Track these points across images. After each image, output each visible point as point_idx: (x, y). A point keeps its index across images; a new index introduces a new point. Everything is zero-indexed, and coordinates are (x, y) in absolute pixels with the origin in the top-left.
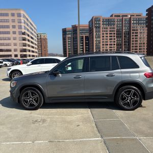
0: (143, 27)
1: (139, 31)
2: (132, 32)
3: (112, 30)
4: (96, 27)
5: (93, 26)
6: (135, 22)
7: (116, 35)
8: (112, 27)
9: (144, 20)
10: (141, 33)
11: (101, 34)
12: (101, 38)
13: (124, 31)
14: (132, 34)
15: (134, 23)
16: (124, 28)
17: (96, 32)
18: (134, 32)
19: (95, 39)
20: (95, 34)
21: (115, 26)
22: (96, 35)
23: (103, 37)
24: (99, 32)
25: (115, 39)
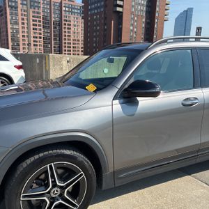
0: (77, 18)
1: (72, 23)
2: (63, 22)
3: (36, 15)
4: (11, 7)
5: (5, 4)
6: (67, 9)
7: (41, 24)
8: (36, 10)
9: (78, 9)
10: (75, 26)
11: (20, 19)
12: (20, 25)
13: (53, 19)
14: (63, 26)
15: (65, 11)
16: (53, 16)
17: (11, 14)
18: (67, 23)
19: (9, 26)
20: (9, 17)
21: (41, 10)
22: (12, 19)
23: (23, 24)
24: (16, 14)
25: (40, 30)
